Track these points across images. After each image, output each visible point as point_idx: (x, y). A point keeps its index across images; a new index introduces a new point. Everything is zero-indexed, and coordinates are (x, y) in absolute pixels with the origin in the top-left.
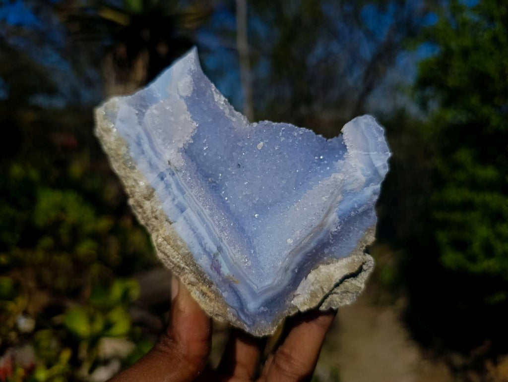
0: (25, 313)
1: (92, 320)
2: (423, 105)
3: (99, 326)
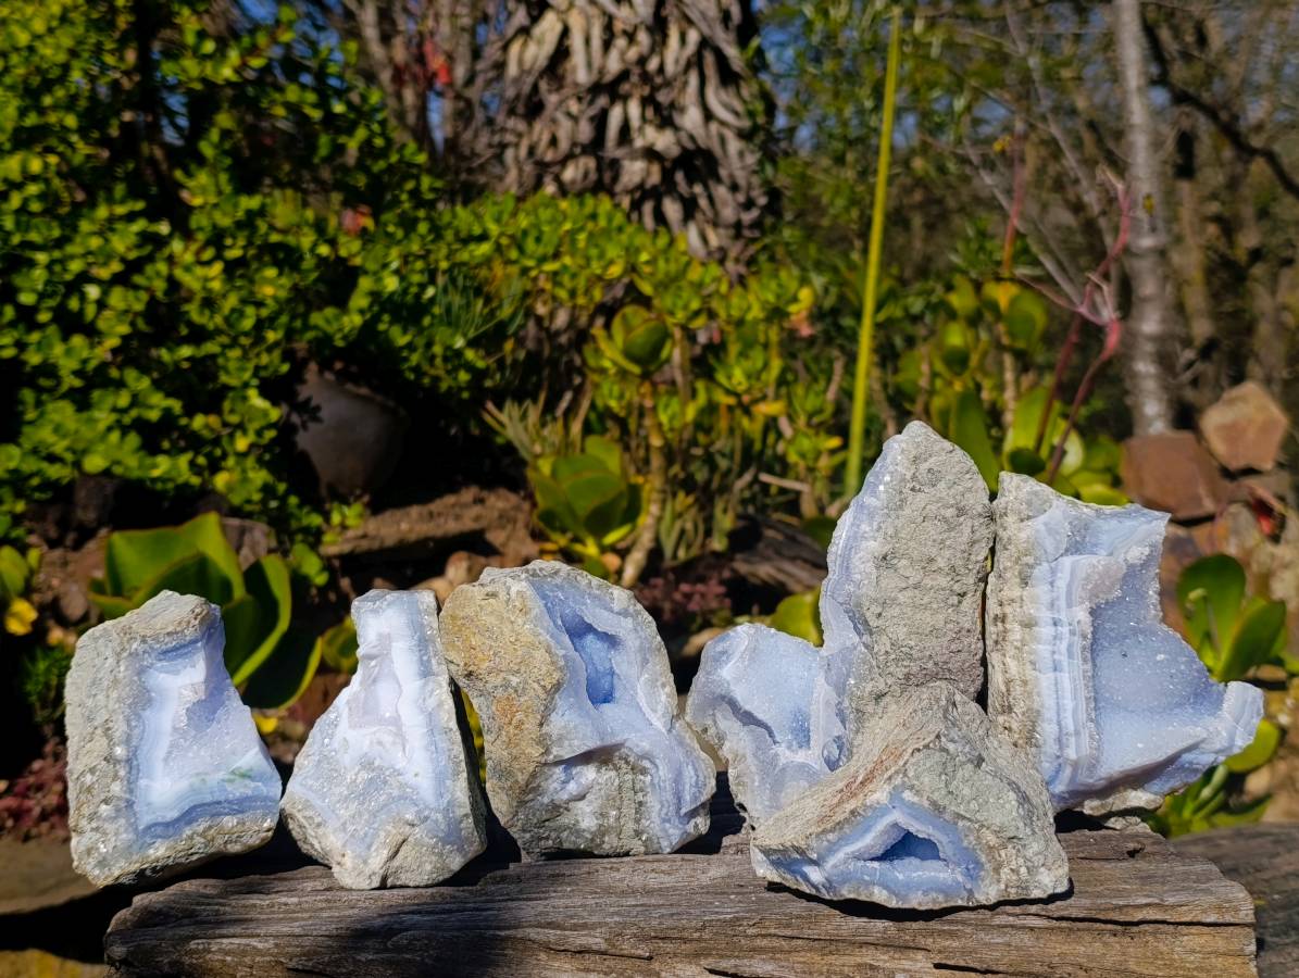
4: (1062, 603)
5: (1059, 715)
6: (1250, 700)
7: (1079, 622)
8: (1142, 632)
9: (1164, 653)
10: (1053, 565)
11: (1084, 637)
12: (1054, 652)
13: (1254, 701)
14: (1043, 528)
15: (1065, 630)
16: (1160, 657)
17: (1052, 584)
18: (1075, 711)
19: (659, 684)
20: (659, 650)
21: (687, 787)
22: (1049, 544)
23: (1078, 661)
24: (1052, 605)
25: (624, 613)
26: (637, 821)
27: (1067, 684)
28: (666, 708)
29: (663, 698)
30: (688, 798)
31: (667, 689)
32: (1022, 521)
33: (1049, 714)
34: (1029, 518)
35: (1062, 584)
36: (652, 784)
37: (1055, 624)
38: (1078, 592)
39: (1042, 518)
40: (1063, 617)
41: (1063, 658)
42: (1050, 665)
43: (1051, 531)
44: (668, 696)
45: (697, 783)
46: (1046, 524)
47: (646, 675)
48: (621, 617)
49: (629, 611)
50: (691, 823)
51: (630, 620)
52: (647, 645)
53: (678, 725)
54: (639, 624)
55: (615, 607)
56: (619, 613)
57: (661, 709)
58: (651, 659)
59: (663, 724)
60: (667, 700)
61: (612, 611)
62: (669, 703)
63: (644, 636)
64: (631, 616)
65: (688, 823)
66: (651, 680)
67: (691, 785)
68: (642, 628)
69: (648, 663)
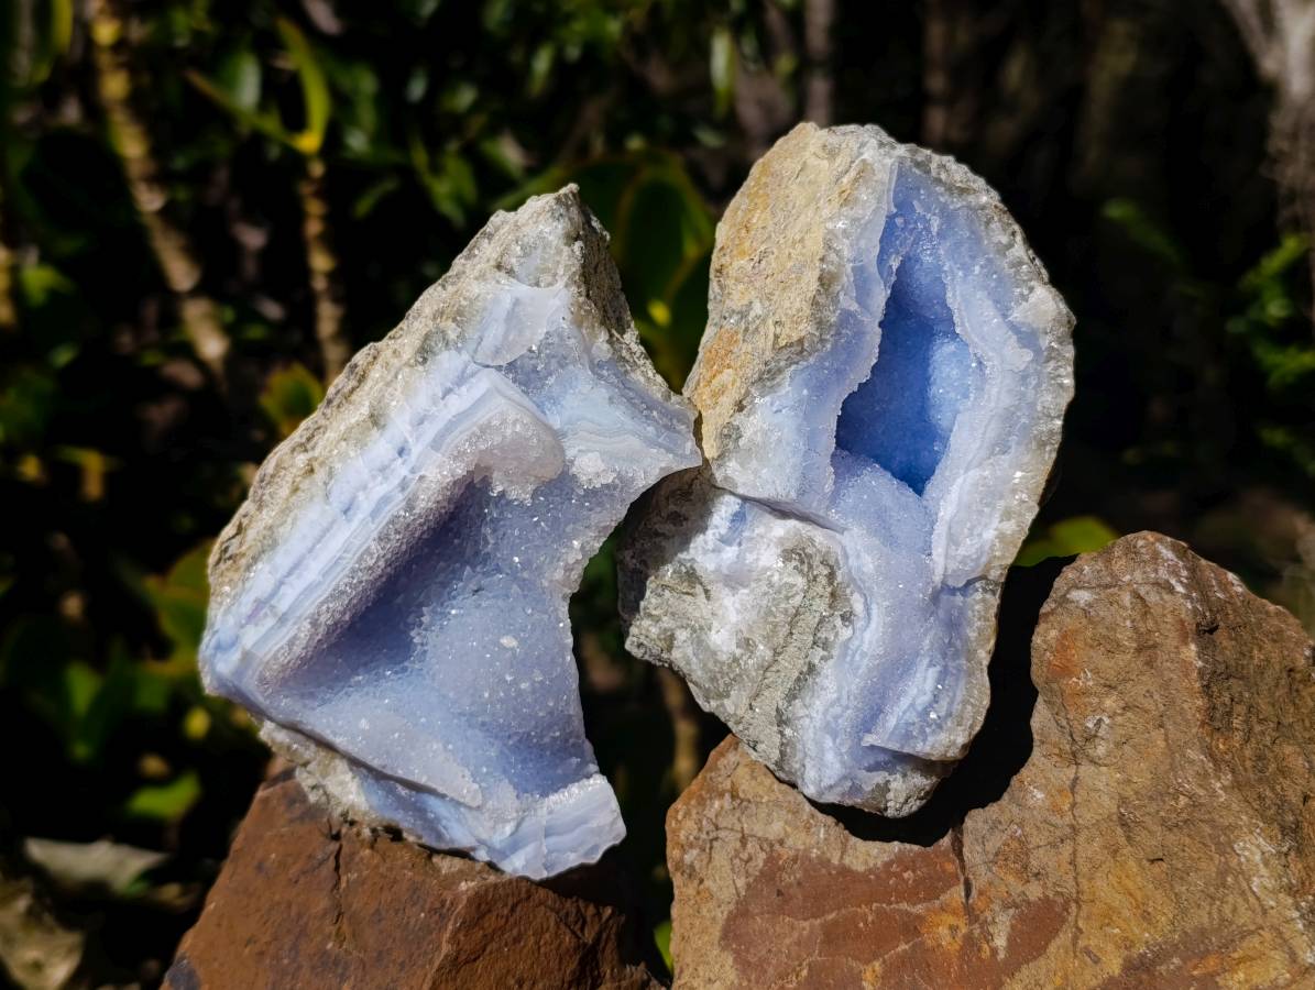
4: (431, 430)
5: (290, 574)
6: (594, 824)
7: (422, 478)
8: (523, 584)
9: (522, 641)
10: (472, 367)
11: (410, 507)
12: (365, 488)
13: (599, 831)
14: (507, 302)
15: (401, 470)
16: (509, 642)
17: (448, 391)
18: (310, 589)
19: (1001, 504)
20: (1042, 445)
21: (905, 703)
22: (494, 334)
23: (375, 528)
24: (421, 422)
25: (1027, 337)
26: (791, 696)
27: (335, 544)
28: (980, 552)
29: (989, 534)
30: (892, 721)
31: (1010, 527)
32: (499, 267)
33: (282, 559)
34: (510, 272)
35: (457, 404)
36: (846, 645)
37: (401, 452)
38: (458, 438)
39: (523, 290)
40: (416, 450)
41: (366, 505)
42: (345, 498)
43: (513, 317)
44: (1001, 537)
45: (926, 712)
46: (517, 302)
47: (987, 473)
48: (1015, 337)
49: (1038, 339)
50: (874, 773)
51: (1028, 355)
52: (1023, 420)
53: (978, 596)
54: (1039, 374)
55: (1017, 315)
56: (1014, 328)
57: (968, 548)
58: (1013, 450)
59: (950, 572)
60: (993, 541)
61: (1005, 316)
62: (993, 550)
63: (1030, 400)
64: (1034, 351)
65: (869, 769)
66: (989, 487)
67: (912, 705)
68: (1039, 385)
69: (1004, 453)
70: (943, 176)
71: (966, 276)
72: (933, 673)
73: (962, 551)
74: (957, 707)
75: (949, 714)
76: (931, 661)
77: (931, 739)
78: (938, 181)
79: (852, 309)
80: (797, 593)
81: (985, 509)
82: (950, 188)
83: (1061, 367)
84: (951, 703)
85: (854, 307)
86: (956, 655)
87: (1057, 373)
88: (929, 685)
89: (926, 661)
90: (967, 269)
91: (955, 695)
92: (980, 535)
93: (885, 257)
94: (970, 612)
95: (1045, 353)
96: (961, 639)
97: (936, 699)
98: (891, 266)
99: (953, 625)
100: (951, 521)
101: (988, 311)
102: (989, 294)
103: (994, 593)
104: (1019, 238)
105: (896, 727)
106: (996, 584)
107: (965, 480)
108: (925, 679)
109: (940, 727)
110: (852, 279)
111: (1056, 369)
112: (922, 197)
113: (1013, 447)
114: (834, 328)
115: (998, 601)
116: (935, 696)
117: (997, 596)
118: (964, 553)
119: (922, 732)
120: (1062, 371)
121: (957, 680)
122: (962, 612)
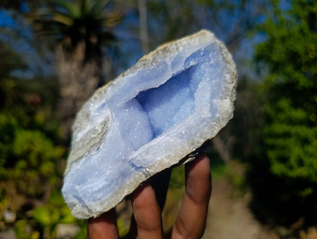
0: (9, 209)
1: (51, 213)
2: (258, 72)
3: (56, 217)
19: (169, 153)
20: (193, 144)
25: (213, 110)
28: (152, 161)
29: (158, 158)
30: (84, 188)
31: (166, 161)
44: (162, 161)
45: (94, 193)
47: (172, 141)
48: (209, 107)
49: (216, 113)
50: (74, 198)
51: (209, 115)
52: (193, 132)
53: (141, 173)
54: (208, 123)
55: (215, 101)
56: (212, 105)
57: (149, 157)
58: (184, 139)
59: (137, 159)
60: (158, 161)
61: (211, 99)
62: (155, 164)
63: (199, 128)
64: (212, 115)
65: (74, 196)
66: (169, 145)
67: (92, 188)
68: (206, 126)
69: (181, 138)
70: (225, 55)
71: (209, 81)
72: (104, 183)
73: (147, 157)
74: (104, 199)
75: (99, 199)
76: (106, 179)
77: (90, 202)
78: (223, 55)
79: (168, 63)
80: (96, 134)
81: (164, 151)
82: (224, 59)
83: (217, 126)
84: (103, 196)
85: (169, 63)
86: (117, 184)
87: (214, 127)
88: (101, 186)
89: (105, 178)
90: (211, 79)
91: (105, 195)
92: (156, 157)
93: (190, 59)
94: (133, 176)
95: (215, 119)
96: (122, 181)
97: (99, 191)
98: (190, 63)
99: (124, 175)
100: (152, 146)
101: (208, 95)
102: (212, 90)
103: (146, 176)
104: (233, 84)
105: (84, 190)
106: (149, 175)
107: (164, 138)
108: (101, 183)
109: (95, 201)
110: (175, 56)
111: (215, 125)
112: (214, 54)
113: (184, 138)
114: (158, 63)
115: (145, 180)
116: (99, 190)
117: (147, 178)
118: (147, 158)
119: (90, 197)
120: (216, 128)
121: (111, 191)
122: (130, 173)
